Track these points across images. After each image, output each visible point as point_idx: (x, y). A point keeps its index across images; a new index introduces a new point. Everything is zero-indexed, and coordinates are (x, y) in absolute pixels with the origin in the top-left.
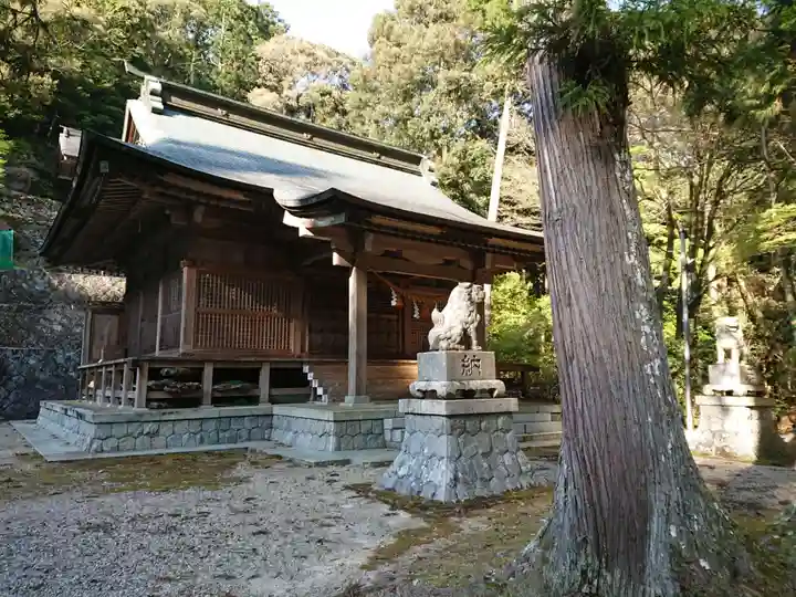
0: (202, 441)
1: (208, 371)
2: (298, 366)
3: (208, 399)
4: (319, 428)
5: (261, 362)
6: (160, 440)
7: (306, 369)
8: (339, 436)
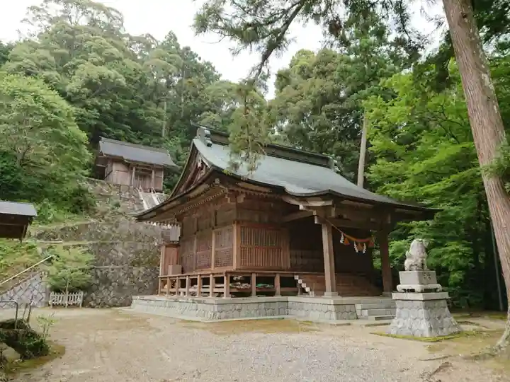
0: (260, 314)
1: (254, 277)
2: (292, 276)
3: (254, 292)
4: (325, 308)
5: (275, 274)
6: (242, 313)
7: (296, 278)
8: (337, 312)
